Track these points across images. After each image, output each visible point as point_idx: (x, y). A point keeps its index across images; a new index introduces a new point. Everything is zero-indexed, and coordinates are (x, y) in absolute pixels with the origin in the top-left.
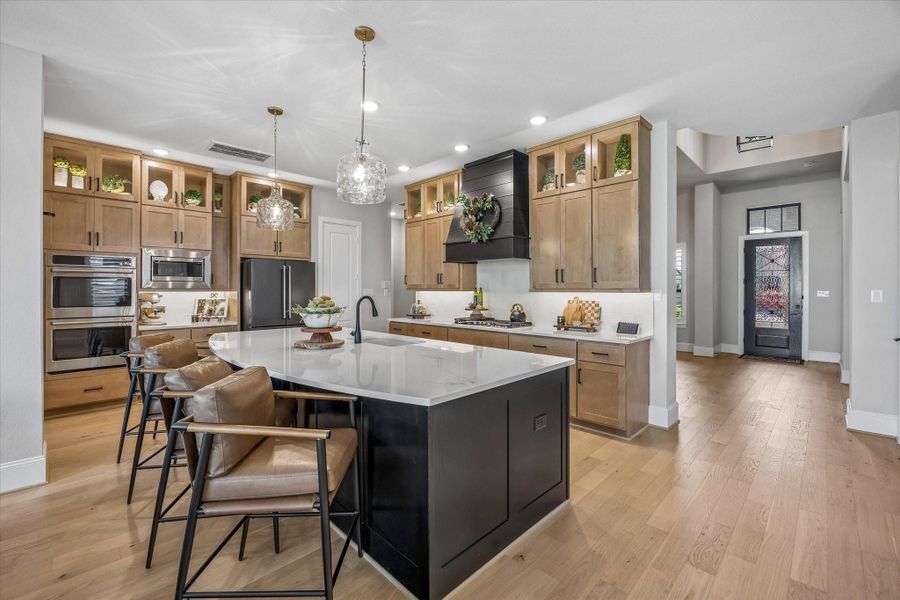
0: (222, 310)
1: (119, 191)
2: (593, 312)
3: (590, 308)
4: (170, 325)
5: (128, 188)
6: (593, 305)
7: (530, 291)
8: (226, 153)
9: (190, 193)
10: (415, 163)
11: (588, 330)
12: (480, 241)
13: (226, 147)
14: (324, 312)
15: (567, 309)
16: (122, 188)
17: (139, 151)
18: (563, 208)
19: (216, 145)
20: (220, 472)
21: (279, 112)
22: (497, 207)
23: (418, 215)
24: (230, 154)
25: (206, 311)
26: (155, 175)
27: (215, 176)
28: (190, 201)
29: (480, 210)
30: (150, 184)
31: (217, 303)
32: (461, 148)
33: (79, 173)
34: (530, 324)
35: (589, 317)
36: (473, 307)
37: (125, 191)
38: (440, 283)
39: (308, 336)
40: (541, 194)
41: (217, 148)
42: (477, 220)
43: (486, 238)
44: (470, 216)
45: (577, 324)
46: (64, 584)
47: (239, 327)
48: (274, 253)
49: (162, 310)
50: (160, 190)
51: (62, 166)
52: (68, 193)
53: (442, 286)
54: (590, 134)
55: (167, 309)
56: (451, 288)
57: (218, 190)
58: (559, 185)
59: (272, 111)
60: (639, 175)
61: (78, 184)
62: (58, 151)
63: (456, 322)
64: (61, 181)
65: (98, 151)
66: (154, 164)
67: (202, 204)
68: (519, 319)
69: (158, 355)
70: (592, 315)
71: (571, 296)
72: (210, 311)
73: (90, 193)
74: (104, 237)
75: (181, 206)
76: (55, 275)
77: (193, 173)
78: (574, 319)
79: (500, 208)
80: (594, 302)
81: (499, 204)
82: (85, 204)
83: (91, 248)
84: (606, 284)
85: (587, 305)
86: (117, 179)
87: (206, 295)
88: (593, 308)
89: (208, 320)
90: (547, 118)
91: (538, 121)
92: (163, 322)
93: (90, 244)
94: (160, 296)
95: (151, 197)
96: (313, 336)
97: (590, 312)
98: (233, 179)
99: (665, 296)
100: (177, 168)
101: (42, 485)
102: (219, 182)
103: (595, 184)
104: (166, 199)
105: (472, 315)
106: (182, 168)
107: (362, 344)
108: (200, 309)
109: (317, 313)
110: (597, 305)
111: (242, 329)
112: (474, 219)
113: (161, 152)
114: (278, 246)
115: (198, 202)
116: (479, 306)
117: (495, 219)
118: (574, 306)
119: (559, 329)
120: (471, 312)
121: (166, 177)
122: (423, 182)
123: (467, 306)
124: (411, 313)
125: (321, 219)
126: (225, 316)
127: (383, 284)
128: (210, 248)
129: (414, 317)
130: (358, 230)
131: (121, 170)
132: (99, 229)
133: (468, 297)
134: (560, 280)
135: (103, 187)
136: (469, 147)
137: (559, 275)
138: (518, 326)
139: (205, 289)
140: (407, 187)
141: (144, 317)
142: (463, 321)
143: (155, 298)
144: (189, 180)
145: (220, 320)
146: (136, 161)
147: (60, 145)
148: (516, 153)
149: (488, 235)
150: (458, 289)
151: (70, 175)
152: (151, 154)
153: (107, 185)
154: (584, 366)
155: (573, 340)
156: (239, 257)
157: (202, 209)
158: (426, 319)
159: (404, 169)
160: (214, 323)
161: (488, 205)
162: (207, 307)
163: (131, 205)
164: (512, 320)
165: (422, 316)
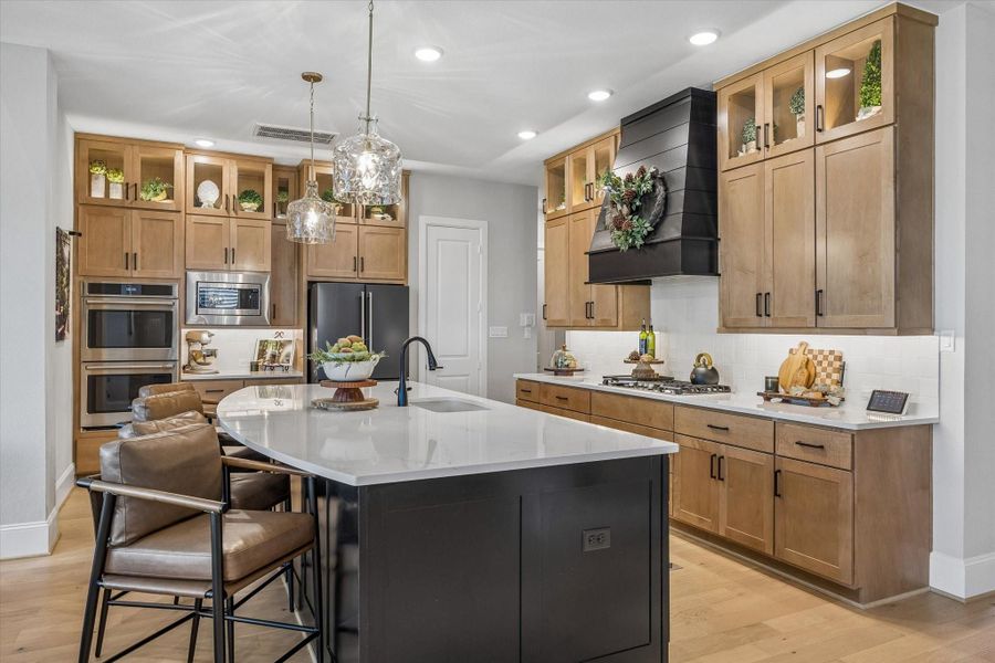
0: (288, 356)
1: (161, 199)
2: (830, 370)
3: (825, 364)
4: (222, 374)
5: (170, 196)
6: (831, 358)
7: (719, 331)
8: (278, 137)
9: (246, 195)
10: (543, 126)
11: (814, 403)
12: (632, 247)
13: (274, 130)
14: (345, 359)
15: (786, 365)
16: (164, 195)
17: (183, 145)
18: (768, 186)
19: (262, 128)
20: (121, 540)
21: (317, 79)
22: (660, 189)
23: (562, 207)
24: (283, 137)
25: (268, 356)
26: (202, 174)
27: (276, 168)
28: (246, 205)
29: (635, 195)
30: (196, 185)
31: (282, 345)
32: (599, 96)
33: (117, 180)
34: (727, 389)
35: (825, 379)
36: (635, 358)
37: (168, 198)
38: (589, 318)
39: (330, 393)
40: (735, 162)
41: (265, 132)
42: (632, 212)
43: (639, 242)
44: (619, 207)
45: (798, 391)
46: (20, 656)
47: (306, 380)
48: (354, 274)
49: (213, 353)
50: (209, 193)
51: (98, 171)
52: (106, 206)
53: (593, 322)
54: (810, 49)
55: (218, 353)
56: (606, 326)
57: (281, 187)
58: (762, 145)
59: (307, 77)
60: (896, 116)
61: (116, 194)
62: (95, 155)
63: (606, 383)
64: (98, 192)
65: (136, 149)
66: (202, 160)
67: (261, 209)
68: (706, 379)
69: (146, 408)
70: (829, 376)
71: (793, 340)
72: (274, 356)
73: (127, 204)
74: (143, 258)
75: (232, 214)
76: (92, 308)
77: (248, 166)
78: (795, 383)
79: (666, 190)
80: (832, 352)
81: (665, 185)
82: (122, 217)
83: (128, 273)
84: (840, 320)
85: (820, 358)
86: (158, 183)
87: (269, 334)
88: (830, 364)
89: (272, 368)
90: (720, 34)
91: (703, 39)
92: (215, 369)
93: (127, 268)
94: (210, 335)
95: (198, 203)
96: (337, 394)
97: (824, 370)
98: (299, 171)
99: (961, 342)
100: (228, 161)
101: (45, 556)
102: (283, 175)
103: (821, 138)
104: (216, 206)
105: (635, 371)
106: (234, 162)
107: (411, 409)
108: (262, 353)
109: (336, 359)
110: (840, 358)
111: (309, 382)
112: (625, 210)
113: (205, 144)
114: (359, 264)
115: (255, 205)
116: (645, 357)
117: (656, 209)
118: (800, 358)
119: (768, 399)
120: (634, 366)
121: (215, 175)
122: (567, 152)
123: (626, 356)
124: (552, 366)
125: (423, 220)
126: (291, 364)
127: (524, 319)
128: (269, 269)
129: (557, 373)
130: (482, 235)
131: (162, 171)
132: (137, 249)
133: (631, 340)
134: (763, 313)
135: (142, 195)
136: (612, 93)
137: (762, 303)
138: (700, 391)
139: (263, 325)
140: (547, 162)
141: (193, 363)
142: (616, 380)
143: (205, 337)
144: (244, 176)
145: (287, 368)
146: (179, 157)
147: (95, 146)
148: (696, 93)
149: (644, 238)
150: (615, 328)
151: (107, 183)
152: (196, 147)
153: (147, 192)
154: (786, 466)
155: (770, 419)
156: (305, 279)
157: (259, 215)
158: (576, 376)
159: (527, 135)
160: (278, 373)
161: (646, 187)
162: (270, 351)
163: (172, 216)
164: (694, 381)
165: (569, 372)
